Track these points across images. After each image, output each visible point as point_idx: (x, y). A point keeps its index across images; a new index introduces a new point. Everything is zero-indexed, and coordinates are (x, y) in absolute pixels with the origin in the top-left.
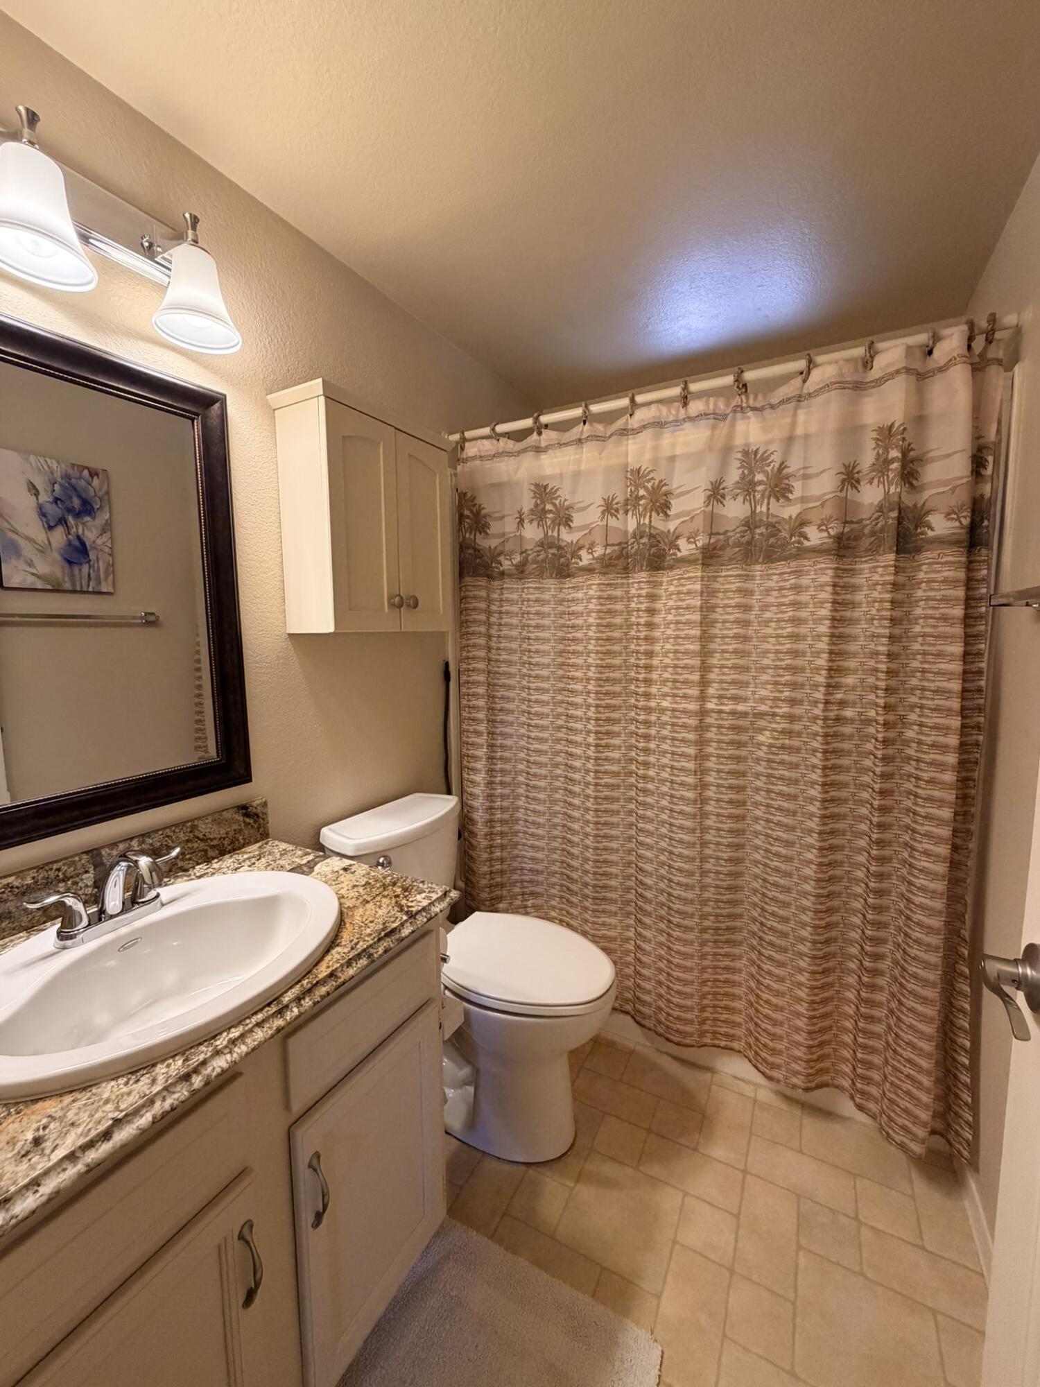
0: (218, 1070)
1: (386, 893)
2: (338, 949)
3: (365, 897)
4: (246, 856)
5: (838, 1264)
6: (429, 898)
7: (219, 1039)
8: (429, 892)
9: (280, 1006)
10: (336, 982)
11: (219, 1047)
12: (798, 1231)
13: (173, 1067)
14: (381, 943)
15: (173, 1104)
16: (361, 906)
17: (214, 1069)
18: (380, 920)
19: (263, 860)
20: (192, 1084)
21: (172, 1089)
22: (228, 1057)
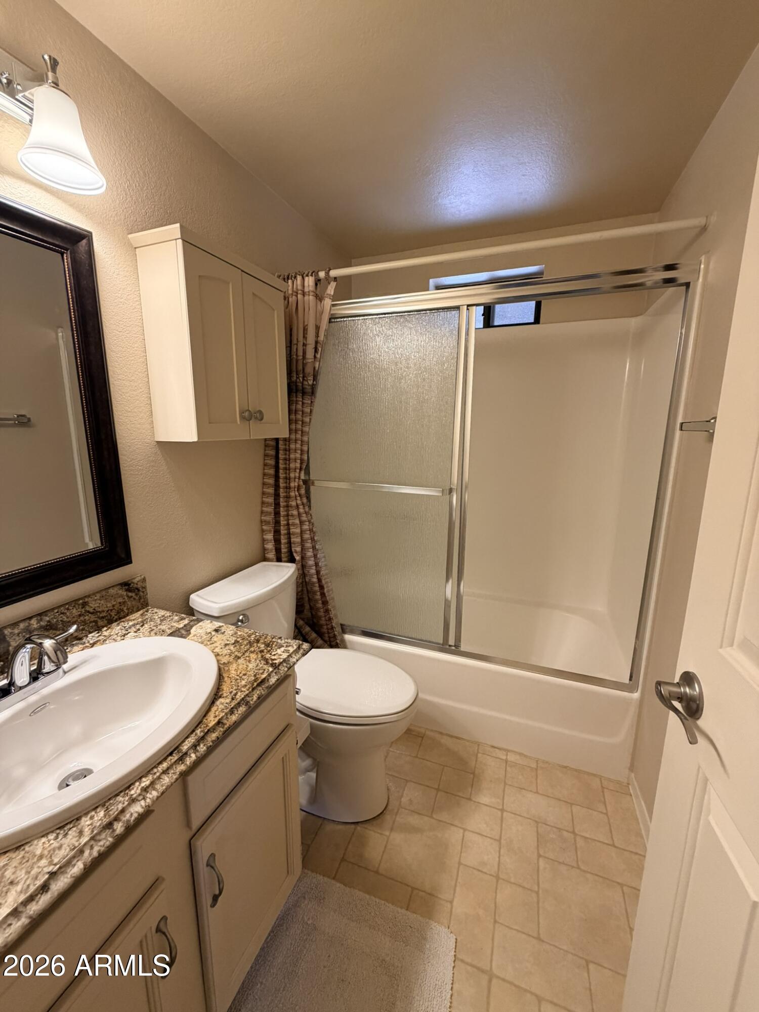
0: (136, 815)
1: (252, 649)
2: (221, 700)
3: (236, 653)
4: (131, 623)
5: (563, 863)
6: (287, 651)
7: (133, 788)
8: (287, 646)
9: (181, 754)
10: (223, 728)
11: (134, 796)
12: (538, 845)
13: (96, 818)
14: (255, 691)
15: (99, 850)
16: (235, 661)
17: (132, 814)
18: (252, 673)
19: (146, 626)
20: (114, 831)
21: (98, 838)
22: (143, 803)
